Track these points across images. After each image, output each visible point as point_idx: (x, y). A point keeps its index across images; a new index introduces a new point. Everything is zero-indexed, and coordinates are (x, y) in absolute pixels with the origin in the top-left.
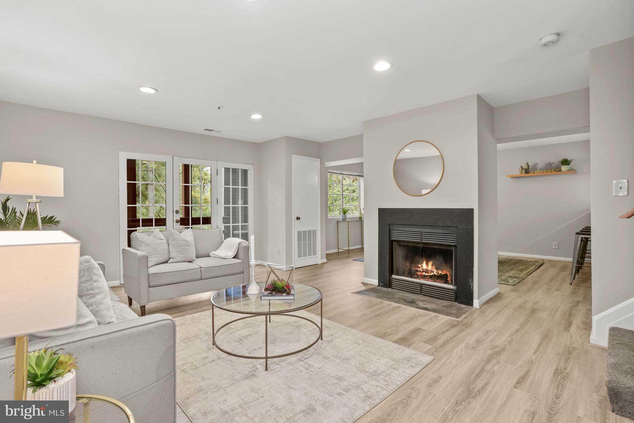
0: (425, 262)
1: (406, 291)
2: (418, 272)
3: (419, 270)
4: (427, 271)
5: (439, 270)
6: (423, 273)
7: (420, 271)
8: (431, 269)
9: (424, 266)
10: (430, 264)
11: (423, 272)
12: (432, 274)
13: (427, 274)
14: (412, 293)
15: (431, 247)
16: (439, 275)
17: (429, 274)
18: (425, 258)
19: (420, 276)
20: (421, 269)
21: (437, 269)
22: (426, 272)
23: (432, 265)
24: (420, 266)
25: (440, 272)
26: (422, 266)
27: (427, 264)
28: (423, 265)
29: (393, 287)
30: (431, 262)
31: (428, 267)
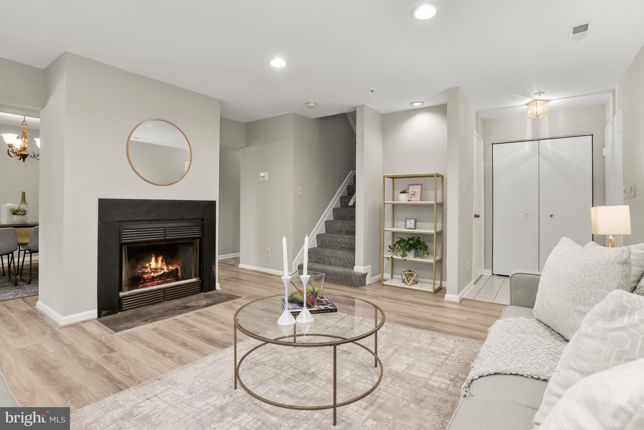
0: (153, 259)
1: (145, 305)
2: (145, 275)
3: (146, 271)
4: (156, 270)
5: (169, 266)
6: (151, 275)
7: (148, 272)
8: (161, 266)
9: (153, 264)
10: (160, 259)
11: (151, 273)
12: (162, 272)
13: (156, 275)
14: (153, 304)
15: (174, 243)
16: (170, 272)
17: (159, 274)
18: (154, 254)
19: (147, 279)
20: (149, 269)
21: (167, 265)
22: (154, 272)
23: (162, 261)
24: (147, 265)
25: (171, 268)
26: (150, 265)
27: (157, 261)
28: (151, 263)
29: (123, 309)
30: (161, 256)
31: (158, 264)
